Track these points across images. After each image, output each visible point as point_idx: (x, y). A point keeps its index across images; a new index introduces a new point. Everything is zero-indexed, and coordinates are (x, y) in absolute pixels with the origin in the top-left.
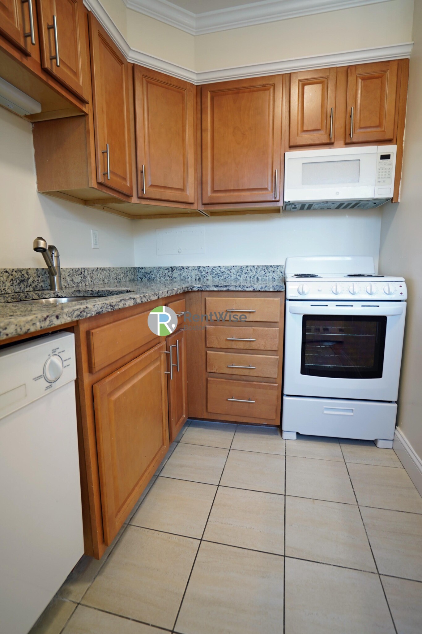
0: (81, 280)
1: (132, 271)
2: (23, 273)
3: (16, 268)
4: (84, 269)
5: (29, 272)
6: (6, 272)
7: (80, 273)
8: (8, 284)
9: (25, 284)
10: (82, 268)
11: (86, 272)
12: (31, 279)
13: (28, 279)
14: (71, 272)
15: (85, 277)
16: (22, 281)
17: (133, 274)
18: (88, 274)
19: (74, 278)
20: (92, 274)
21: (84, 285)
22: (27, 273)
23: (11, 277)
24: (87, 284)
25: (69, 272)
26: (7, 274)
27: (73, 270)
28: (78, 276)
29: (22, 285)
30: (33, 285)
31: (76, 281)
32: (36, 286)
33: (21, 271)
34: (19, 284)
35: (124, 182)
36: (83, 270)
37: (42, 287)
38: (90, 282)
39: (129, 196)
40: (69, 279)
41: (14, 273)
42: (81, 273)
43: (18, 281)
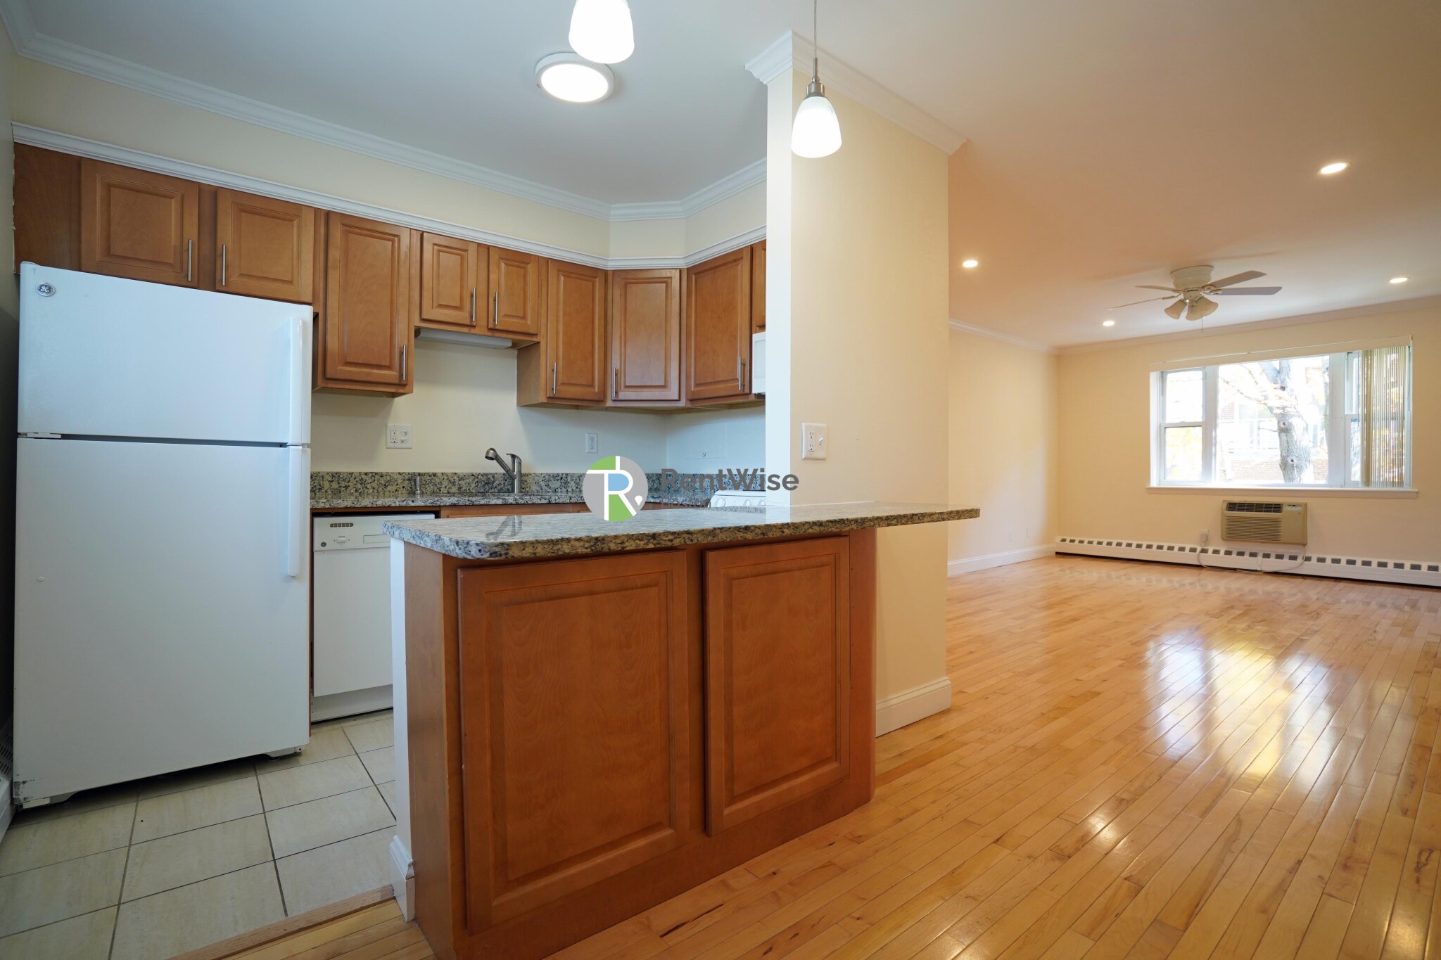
0: (561, 485)
1: (654, 479)
2: (489, 476)
3: (482, 471)
4: (567, 474)
5: (496, 476)
6: (473, 475)
7: (559, 478)
8: (473, 485)
9: (491, 486)
10: (562, 474)
11: (569, 478)
12: (497, 482)
13: (494, 482)
14: (547, 477)
15: (566, 483)
16: (487, 484)
17: (657, 481)
18: (573, 480)
19: (550, 483)
20: (578, 480)
21: (565, 490)
22: (493, 477)
23: (476, 480)
24: (570, 489)
25: (544, 477)
26: (473, 477)
27: (549, 475)
28: (556, 482)
29: (487, 487)
30: (499, 488)
31: (553, 486)
32: (502, 489)
33: (487, 475)
34: (484, 486)
35: (589, 389)
36: (564, 476)
37: (508, 489)
38: (574, 488)
39: (603, 400)
40: (543, 484)
41: (480, 477)
42: (562, 478)
43: (483, 483)
